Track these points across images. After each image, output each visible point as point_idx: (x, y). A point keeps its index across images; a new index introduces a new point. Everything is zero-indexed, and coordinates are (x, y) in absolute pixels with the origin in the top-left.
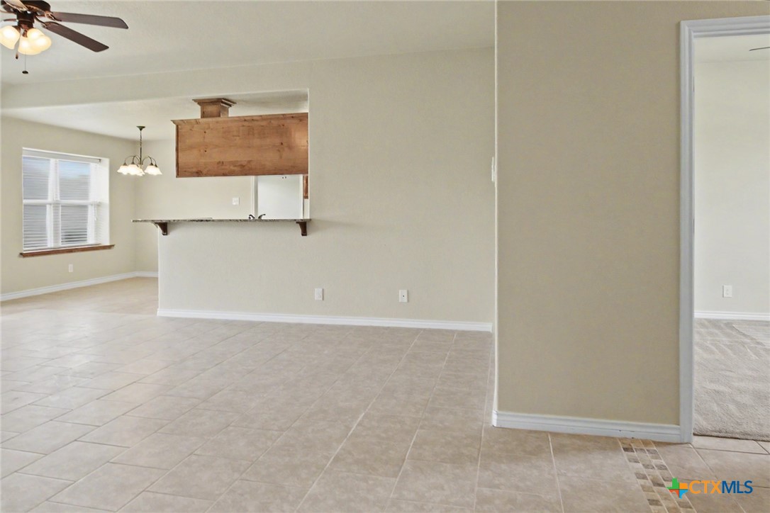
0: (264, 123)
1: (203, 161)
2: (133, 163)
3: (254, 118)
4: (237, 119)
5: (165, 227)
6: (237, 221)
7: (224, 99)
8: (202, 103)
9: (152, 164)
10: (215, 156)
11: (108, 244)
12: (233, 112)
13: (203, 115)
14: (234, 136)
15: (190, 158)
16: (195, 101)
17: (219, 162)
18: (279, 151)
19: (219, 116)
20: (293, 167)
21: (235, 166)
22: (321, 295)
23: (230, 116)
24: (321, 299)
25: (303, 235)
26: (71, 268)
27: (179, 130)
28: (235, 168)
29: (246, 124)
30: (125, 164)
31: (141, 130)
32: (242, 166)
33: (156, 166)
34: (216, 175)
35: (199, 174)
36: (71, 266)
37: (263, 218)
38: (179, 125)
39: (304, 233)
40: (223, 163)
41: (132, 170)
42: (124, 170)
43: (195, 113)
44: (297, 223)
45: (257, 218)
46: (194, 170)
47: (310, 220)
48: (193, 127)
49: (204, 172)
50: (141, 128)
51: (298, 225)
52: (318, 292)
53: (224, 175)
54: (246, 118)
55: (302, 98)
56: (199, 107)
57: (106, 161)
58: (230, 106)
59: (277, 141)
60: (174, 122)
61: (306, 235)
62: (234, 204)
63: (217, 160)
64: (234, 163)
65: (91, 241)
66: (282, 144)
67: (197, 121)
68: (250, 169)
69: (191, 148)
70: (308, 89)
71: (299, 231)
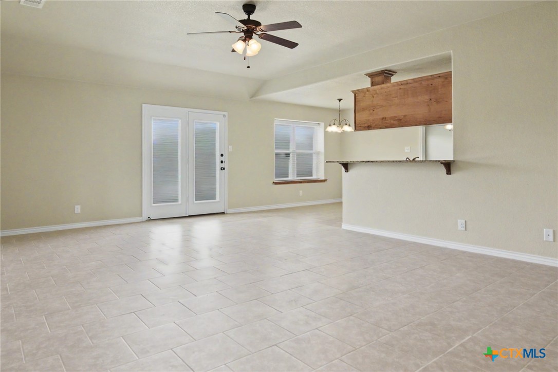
0: (416, 85)
1: (371, 118)
2: (334, 124)
3: (409, 82)
4: (396, 84)
5: (346, 166)
6: (393, 161)
7: (386, 70)
8: (371, 75)
9: (346, 124)
10: (380, 113)
11: (323, 179)
12: (394, 79)
13: (373, 84)
14: (393, 98)
15: (364, 117)
16: (366, 75)
17: (383, 118)
18: (428, 105)
19: (383, 83)
20: (440, 117)
21: (395, 120)
22: (464, 225)
23: (392, 82)
24: (464, 229)
25: (447, 174)
26: (301, 193)
27: (357, 98)
28: (394, 122)
29: (402, 87)
30: (330, 125)
31: (340, 101)
32: (400, 120)
33: (349, 126)
34: (381, 128)
35: (369, 128)
36: (301, 192)
37: (417, 159)
38: (356, 93)
39: (449, 172)
40: (386, 118)
41: (334, 129)
42: (330, 129)
43: (367, 83)
44: (441, 163)
45: (411, 160)
46: (366, 125)
47: (454, 161)
48: (365, 94)
49: (373, 126)
50: (340, 100)
51: (443, 165)
52: (461, 223)
53: (386, 127)
54: (402, 83)
55: (447, 60)
56: (369, 79)
57: (322, 124)
58: (392, 75)
59: (426, 97)
60: (353, 91)
61: (450, 174)
62: (406, 151)
63: (381, 117)
64: (393, 118)
65: (314, 177)
66: (431, 99)
67: (368, 90)
68: (406, 122)
69: (364, 109)
70: (452, 51)
71: (444, 170)
